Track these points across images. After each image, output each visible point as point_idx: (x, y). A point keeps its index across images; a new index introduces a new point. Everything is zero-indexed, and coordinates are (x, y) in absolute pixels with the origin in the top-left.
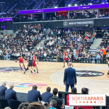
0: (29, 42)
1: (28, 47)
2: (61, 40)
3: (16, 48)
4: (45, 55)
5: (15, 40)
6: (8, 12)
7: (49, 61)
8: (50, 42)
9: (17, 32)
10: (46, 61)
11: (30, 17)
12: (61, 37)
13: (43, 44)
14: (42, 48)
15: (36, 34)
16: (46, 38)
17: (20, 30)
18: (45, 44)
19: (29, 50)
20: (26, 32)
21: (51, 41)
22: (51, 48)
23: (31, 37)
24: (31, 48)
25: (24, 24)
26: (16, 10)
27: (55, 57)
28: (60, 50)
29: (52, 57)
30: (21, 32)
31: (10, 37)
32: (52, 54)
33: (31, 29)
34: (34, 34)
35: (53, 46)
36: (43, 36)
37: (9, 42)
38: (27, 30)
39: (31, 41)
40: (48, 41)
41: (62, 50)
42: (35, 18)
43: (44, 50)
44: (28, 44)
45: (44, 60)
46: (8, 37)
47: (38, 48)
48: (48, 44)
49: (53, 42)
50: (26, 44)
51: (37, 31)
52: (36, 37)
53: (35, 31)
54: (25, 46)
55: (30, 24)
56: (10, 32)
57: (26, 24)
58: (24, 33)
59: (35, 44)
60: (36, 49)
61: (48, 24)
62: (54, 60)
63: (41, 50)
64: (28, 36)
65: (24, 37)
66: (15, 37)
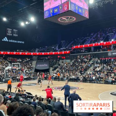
0: (81, 68)
1: (81, 72)
2: (106, 66)
3: (72, 72)
4: (94, 78)
5: (71, 67)
6: (67, 47)
7: (97, 83)
8: (97, 68)
9: (73, 61)
10: (95, 83)
11: (82, 50)
12: (107, 64)
13: (92, 69)
14: (91, 73)
15: (87, 62)
16: (94, 65)
17: (75, 60)
18: (94, 70)
19: (81, 74)
20: (80, 60)
21: (99, 67)
22: (99, 73)
23: (83, 64)
24: (83, 72)
25: (78, 55)
26: (72, 45)
27: (102, 80)
28: (106, 75)
29: (100, 80)
30: (76, 60)
31: (68, 65)
32: (100, 77)
33: (83, 59)
34: (85, 62)
35: (100, 71)
36: (92, 64)
37: (67, 68)
38: (80, 59)
39: (83, 67)
40: (96, 67)
41: (107, 75)
42: (86, 50)
43: (93, 74)
44: (80, 70)
45: (93, 82)
46: (67, 65)
47: (88, 73)
48: (96, 70)
49: (100, 68)
50: (79, 69)
51: (87, 60)
52: (87, 64)
53: (86, 60)
54: (79, 71)
55: (82, 55)
56: (68, 61)
57: (79, 55)
58: (78, 62)
59: (86, 70)
60: (87, 73)
61: (96, 54)
62: (101, 82)
63: (90, 74)
64: (81, 64)
65: (77, 64)
66: (72, 64)
